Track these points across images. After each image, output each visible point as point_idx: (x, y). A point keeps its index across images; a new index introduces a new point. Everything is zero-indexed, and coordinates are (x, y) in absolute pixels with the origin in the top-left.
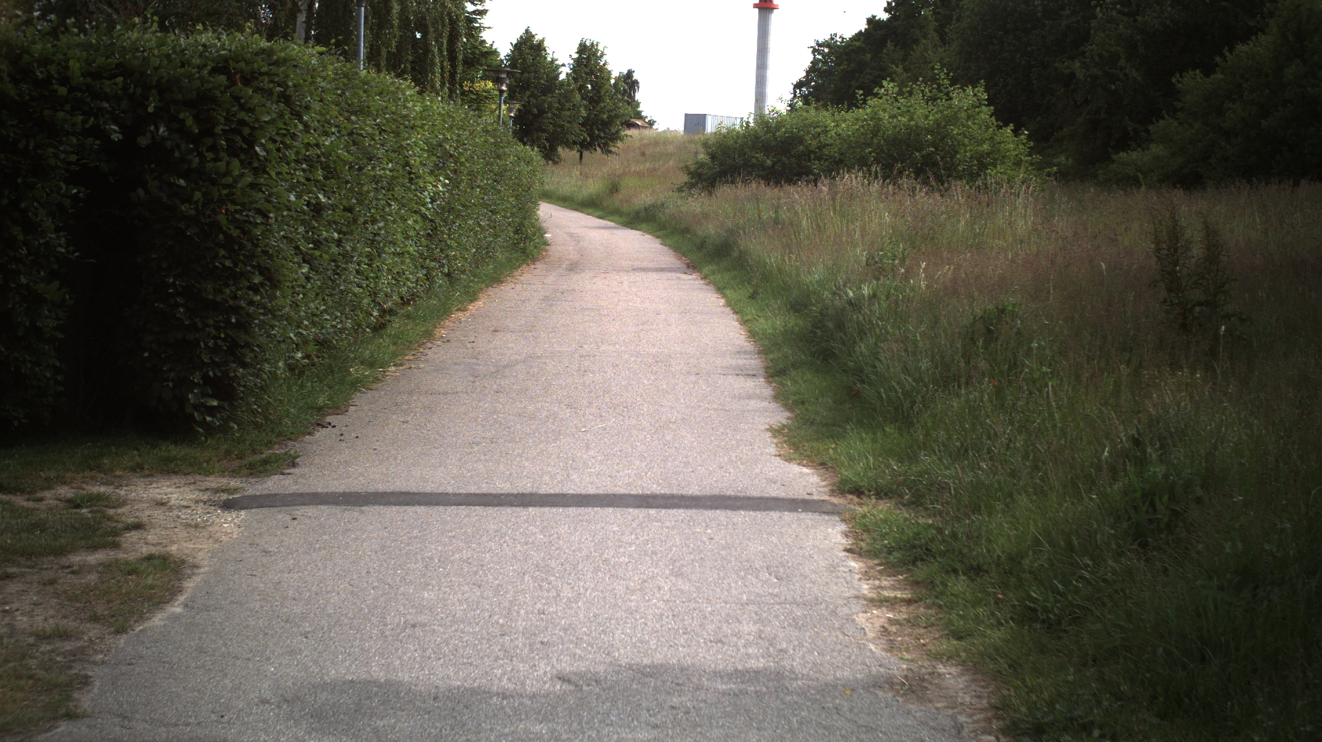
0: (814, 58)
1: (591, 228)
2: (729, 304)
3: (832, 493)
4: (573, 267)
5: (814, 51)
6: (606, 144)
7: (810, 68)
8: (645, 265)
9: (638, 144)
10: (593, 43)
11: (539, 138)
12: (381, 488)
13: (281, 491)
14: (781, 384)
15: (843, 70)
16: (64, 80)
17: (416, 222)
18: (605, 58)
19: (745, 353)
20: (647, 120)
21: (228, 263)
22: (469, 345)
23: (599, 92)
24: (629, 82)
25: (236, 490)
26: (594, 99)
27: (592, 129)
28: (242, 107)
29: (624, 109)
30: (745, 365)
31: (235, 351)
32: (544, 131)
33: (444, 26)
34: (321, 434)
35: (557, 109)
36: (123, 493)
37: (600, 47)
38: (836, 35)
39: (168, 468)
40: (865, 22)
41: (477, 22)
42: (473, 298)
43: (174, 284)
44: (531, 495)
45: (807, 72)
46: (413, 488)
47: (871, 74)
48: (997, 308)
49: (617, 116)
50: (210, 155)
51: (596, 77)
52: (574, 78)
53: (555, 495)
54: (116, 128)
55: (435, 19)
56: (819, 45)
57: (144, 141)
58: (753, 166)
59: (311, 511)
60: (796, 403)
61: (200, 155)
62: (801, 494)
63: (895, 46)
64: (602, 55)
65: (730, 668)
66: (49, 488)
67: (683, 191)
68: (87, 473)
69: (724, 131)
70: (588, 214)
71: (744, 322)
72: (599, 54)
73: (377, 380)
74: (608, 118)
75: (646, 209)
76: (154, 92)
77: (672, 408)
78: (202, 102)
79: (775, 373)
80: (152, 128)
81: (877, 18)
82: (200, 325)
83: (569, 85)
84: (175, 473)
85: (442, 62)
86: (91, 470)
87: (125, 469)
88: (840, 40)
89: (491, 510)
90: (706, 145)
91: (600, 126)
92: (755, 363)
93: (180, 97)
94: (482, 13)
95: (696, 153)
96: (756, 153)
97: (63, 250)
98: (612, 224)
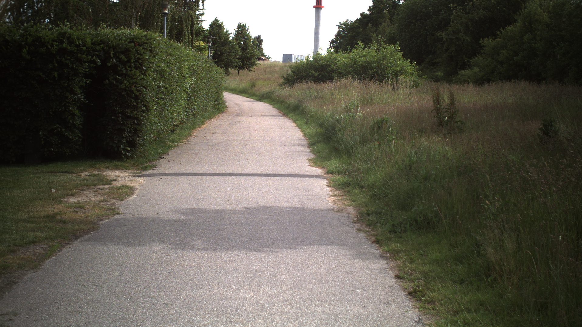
0: (339, 30)
1: (244, 101)
2: (297, 126)
3: (325, 174)
4: (238, 115)
5: (339, 27)
6: (249, 67)
7: (337, 34)
8: (266, 114)
9: (262, 67)
10: (244, 24)
11: (221, 64)
12: (185, 172)
13: (154, 173)
14: (313, 148)
15: (350, 36)
16: (84, 45)
17: (184, 94)
18: (248, 31)
19: (302, 140)
20: (267, 57)
21: (135, 104)
22: (205, 137)
23: (246, 45)
24: (259, 40)
25: (140, 173)
26: (244, 48)
27: (243, 60)
28: (138, 54)
29: (257, 52)
30: (301, 143)
31: (136, 132)
32: (223, 61)
33: (189, 20)
34: (161, 160)
35: (228, 52)
36: (105, 174)
37: (247, 26)
38: (348, 20)
39: (117, 168)
40: (360, 15)
41: (200, 18)
42: (203, 123)
43: (118, 110)
44: (232, 174)
45: (336, 36)
46: (195, 172)
47: (362, 37)
48: (382, 119)
49: (254, 55)
50: (129, 69)
51: (245, 38)
52: (236, 39)
53: (240, 174)
54: (99, 61)
55: (186, 18)
56: (341, 24)
57: (109, 64)
58: (310, 76)
59: (165, 177)
60: (317, 153)
61: (126, 69)
62: (316, 174)
63: (372, 25)
64: (248, 29)
65: (291, 206)
66: (82, 172)
67: (282, 86)
68: (92, 169)
69: (298, 61)
70: (242, 96)
71: (302, 131)
72: (246, 29)
73: (175, 146)
74: (250, 56)
75: (266, 94)
76: (112, 49)
77: (276, 154)
78: (126, 52)
79: (310, 145)
80: (112, 60)
81: (365, 14)
82: (126, 123)
83: (233, 42)
84: (119, 169)
85: (188, 35)
86: (93, 168)
87: (103, 168)
88: (350, 22)
89: (220, 177)
90: (291, 67)
91: (247, 60)
92: (305, 142)
93: (119, 50)
94: (202, 15)
95: (288, 71)
96: (311, 70)
97: (83, 100)
98: (253, 100)
